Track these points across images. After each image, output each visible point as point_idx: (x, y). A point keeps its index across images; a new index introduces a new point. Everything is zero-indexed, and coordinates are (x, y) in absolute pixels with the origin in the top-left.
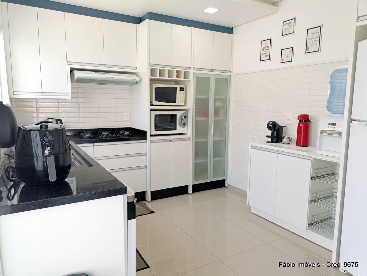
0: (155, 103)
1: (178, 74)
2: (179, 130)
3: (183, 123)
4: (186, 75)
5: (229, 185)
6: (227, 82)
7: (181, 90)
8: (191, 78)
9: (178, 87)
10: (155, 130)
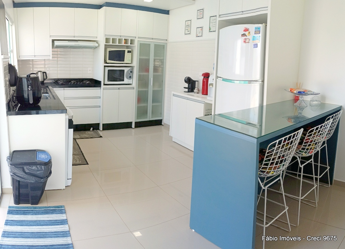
0: (108, 61)
1: (126, 41)
2: (126, 81)
3: (129, 76)
4: (132, 42)
5: (164, 124)
6: (164, 48)
7: (129, 52)
8: (136, 44)
9: (126, 50)
10: (108, 81)
